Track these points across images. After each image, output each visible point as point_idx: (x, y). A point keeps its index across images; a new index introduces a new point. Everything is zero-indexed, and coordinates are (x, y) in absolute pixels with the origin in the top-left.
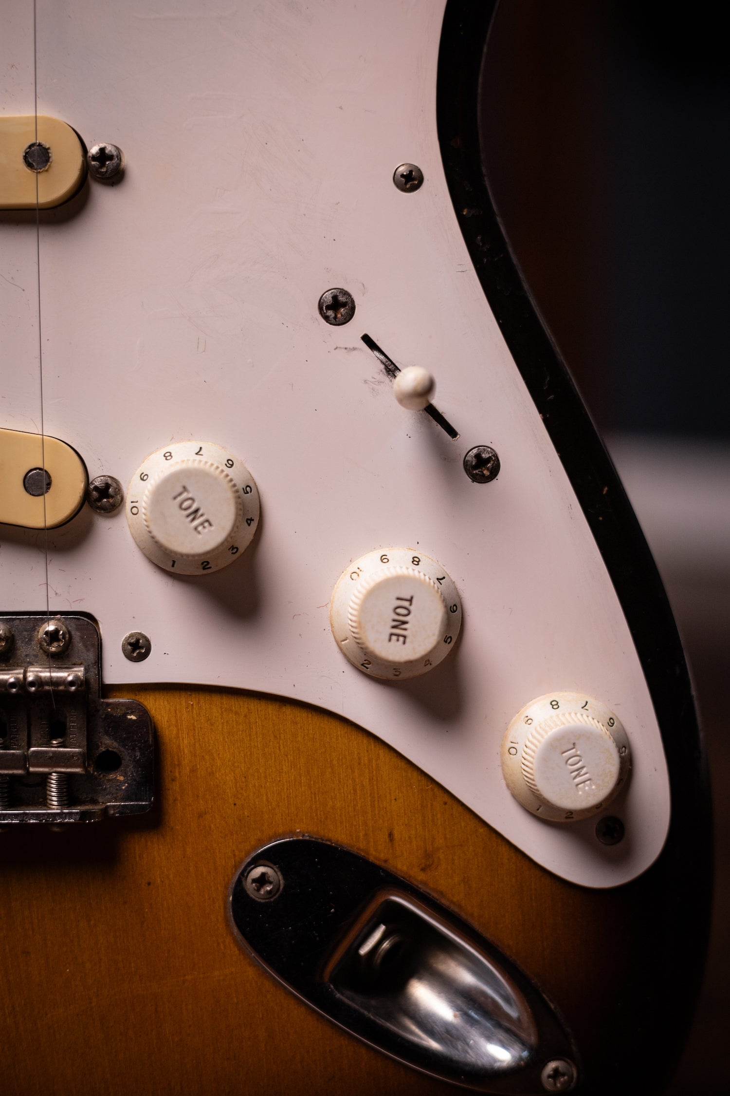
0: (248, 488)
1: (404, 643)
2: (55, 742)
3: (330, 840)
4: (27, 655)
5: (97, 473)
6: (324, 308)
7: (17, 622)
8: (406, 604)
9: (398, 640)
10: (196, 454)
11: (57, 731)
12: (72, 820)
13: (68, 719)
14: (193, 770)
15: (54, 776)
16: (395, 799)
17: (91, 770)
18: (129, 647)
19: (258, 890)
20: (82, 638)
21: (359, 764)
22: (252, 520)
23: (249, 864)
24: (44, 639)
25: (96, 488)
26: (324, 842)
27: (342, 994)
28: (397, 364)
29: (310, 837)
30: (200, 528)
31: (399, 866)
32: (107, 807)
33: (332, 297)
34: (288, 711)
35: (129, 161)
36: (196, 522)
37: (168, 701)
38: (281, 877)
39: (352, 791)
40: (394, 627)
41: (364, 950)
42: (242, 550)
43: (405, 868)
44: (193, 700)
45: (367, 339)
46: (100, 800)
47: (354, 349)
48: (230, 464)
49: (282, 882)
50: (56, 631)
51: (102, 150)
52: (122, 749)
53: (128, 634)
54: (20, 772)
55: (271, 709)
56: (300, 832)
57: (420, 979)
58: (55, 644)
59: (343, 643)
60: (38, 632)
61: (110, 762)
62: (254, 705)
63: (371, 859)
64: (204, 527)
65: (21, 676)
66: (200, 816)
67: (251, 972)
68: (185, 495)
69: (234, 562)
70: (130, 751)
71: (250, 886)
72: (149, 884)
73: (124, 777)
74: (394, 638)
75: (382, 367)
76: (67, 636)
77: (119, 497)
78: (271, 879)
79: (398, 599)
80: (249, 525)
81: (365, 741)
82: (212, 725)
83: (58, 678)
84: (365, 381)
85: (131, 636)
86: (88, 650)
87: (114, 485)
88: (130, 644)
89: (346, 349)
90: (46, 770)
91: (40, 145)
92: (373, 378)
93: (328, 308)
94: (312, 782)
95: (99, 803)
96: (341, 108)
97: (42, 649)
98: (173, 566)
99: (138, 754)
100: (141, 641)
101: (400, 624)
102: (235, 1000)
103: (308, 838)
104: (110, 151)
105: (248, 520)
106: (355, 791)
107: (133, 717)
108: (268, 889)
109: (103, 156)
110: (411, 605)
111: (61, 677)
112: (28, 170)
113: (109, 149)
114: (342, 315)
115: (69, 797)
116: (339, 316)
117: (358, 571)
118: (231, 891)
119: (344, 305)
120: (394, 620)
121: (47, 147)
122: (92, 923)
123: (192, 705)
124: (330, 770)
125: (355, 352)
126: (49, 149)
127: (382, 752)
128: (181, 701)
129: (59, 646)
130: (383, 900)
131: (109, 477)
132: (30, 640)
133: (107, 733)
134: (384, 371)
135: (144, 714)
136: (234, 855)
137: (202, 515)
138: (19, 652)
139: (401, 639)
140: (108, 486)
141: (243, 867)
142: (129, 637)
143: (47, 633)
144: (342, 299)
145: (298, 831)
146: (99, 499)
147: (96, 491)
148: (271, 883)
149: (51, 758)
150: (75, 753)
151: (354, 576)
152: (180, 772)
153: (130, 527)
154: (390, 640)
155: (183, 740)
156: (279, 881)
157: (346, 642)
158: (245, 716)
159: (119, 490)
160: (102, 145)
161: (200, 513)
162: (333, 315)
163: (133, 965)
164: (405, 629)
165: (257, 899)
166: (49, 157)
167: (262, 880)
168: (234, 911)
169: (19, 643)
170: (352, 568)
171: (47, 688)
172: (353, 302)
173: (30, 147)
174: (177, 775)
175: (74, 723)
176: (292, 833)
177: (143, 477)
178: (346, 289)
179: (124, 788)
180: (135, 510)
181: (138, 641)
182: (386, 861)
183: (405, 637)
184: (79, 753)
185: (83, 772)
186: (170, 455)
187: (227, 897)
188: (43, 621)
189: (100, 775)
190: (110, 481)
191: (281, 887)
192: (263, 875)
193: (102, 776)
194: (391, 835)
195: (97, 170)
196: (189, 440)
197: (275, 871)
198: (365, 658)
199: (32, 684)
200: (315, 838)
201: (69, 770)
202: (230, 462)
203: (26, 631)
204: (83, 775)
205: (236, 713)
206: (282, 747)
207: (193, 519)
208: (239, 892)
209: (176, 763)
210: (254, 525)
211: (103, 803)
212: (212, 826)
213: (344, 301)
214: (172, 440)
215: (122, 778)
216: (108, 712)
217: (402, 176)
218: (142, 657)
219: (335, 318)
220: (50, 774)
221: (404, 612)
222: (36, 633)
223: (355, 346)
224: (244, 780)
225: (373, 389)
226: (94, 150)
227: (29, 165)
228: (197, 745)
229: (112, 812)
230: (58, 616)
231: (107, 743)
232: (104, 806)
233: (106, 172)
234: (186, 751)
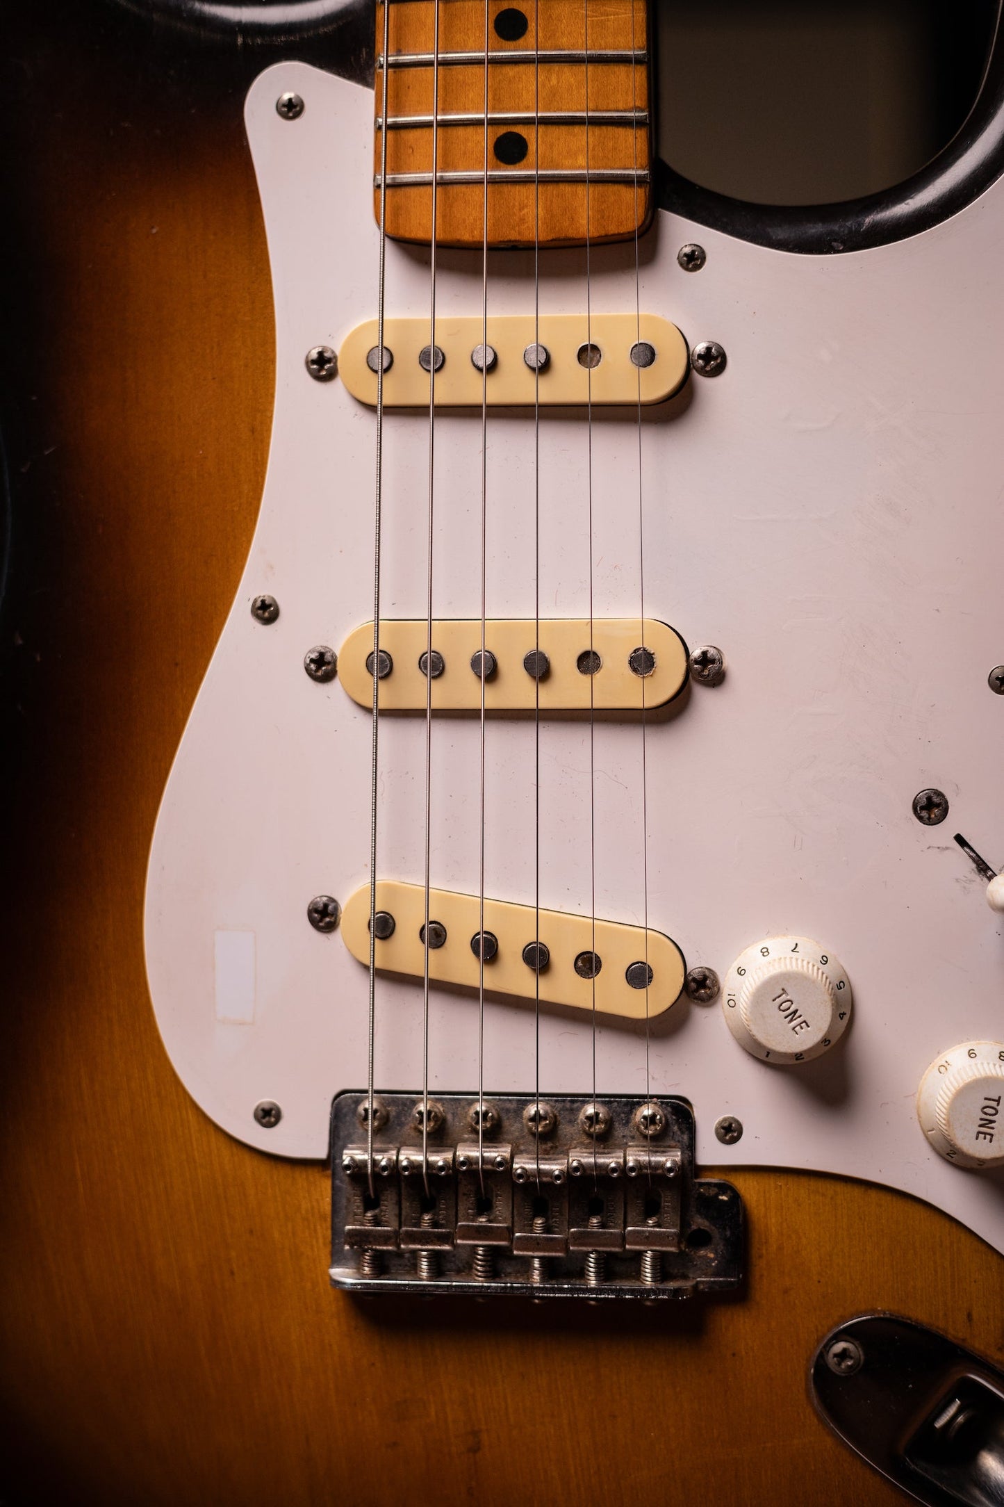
0: (842, 984)
1: (991, 1141)
2: (650, 1222)
3: (910, 1319)
4: (624, 1136)
5: (695, 964)
6: (918, 808)
7: (616, 1104)
8: (994, 1104)
9: (985, 1138)
10: (792, 951)
11: (652, 1209)
12: (665, 1297)
13: (663, 1199)
14: (780, 1248)
15: (649, 1254)
16: (975, 1282)
17: (683, 1247)
18: (722, 1131)
19: (839, 1364)
20: (677, 1121)
21: (941, 1246)
22: (844, 1014)
23: (831, 1339)
24: (642, 1122)
25: (694, 980)
26: (905, 1320)
27: (917, 1466)
28: (988, 864)
29: (891, 1315)
30: (798, 1028)
31: (977, 1345)
32: (698, 1282)
33: (926, 798)
34: (873, 1194)
35: (729, 663)
36: (794, 1023)
37: (757, 1181)
38: (861, 1353)
39: (933, 1272)
40: (981, 1126)
41: (939, 1424)
42: (833, 1042)
43: (982, 1348)
44: (781, 1181)
45: (960, 840)
46: (691, 1275)
47: (947, 848)
48: (824, 960)
49: (862, 1358)
50: (654, 1116)
51: (704, 653)
52: (714, 1228)
53: (721, 1118)
54: (617, 1250)
55: (857, 1192)
56: (881, 1310)
57: (991, 1450)
58: (652, 1127)
59: (929, 1133)
60: (635, 1115)
61: (700, 1239)
62: (840, 1187)
63: (950, 1337)
64: (802, 1028)
65: (621, 1160)
66: (786, 1291)
67: (829, 1441)
68: (784, 997)
69: (825, 1053)
70: (720, 1230)
71: (831, 1361)
72: (734, 1355)
73: (714, 1254)
74: (981, 1136)
75: (974, 866)
76: (663, 1119)
77: (716, 989)
78: (852, 1355)
79: (986, 1099)
80: (842, 1019)
81: (947, 1225)
82: (799, 1205)
83: (655, 1162)
84: (957, 880)
85: (725, 1120)
86: (683, 1133)
87: (712, 977)
88: (723, 1128)
89: (939, 848)
90: (642, 1248)
91: (644, 650)
92: (965, 877)
93: (922, 808)
94: (894, 1263)
95: (689, 1278)
96: (938, 610)
97: (638, 1131)
98: (767, 1056)
99: (728, 1233)
100: (733, 1125)
101: (987, 1123)
102: (813, 1468)
103: (888, 1316)
104: (712, 655)
105: (840, 1014)
106: (936, 1272)
107: (725, 1198)
108: (849, 1363)
109: (705, 659)
110: (998, 1105)
111: (659, 1162)
112: (633, 675)
113: (712, 652)
114: (936, 816)
115: (662, 1273)
116: (933, 816)
117: (946, 1064)
118: (812, 1363)
119: (938, 805)
120: (982, 1119)
121: (652, 652)
122: (678, 1389)
123: (781, 1186)
124: (912, 1251)
125: (947, 852)
126: (653, 654)
127: (963, 1236)
128: (771, 1182)
129: (656, 1129)
130: (959, 1377)
131: (706, 968)
132: (628, 1122)
133: (699, 1212)
134: (976, 870)
135: (736, 1197)
136: (817, 1330)
137: (800, 1016)
138: (616, 1133)
139: (988, 1137)
140: (705, 978)
141: (825, 1341)
142: (722, 1121)
143: (645, 1117)
144: (936, 800)
145: (879, 1308)
146: (697, 990)
147: (694, 982)
148: (851, 1358)
149: (647, 1237)
150: (671, 1232)
151: (942, 1069)
152: (767, 1250)
153: (726, 1018)
154: (977, 1138)
155: (771, 1219)
156: (860, 1356)
157: (933, 1132)
158: (832, 1198)
159: (716, 982)
160: (704, 649)
161: (797, 1015)
162: (927, 816)
163: (715, 1431)
164: (993, 1128)
165: (837, 1373)
166: (654, 663)
167: (844, 1355)
168: (815, 1383)
169: (617, 1124)
170: (940, 1060)
171: (645, 1171)
172: (946, 802)
173: (635, 652)
174: (764, 1252)
175: (668, 1202)
176: (873, 1311)
177: (741, 972)
178: (940, 789)
179: (713, 1264)
180: (732, 1003)
181: (730, 1125)
182: (964, 1340)
183: (991, 1135)
184: (675, 1233)
185: (677, 1251)
186: (767, 951)
187: (808, 1369)
188: (639, 1104)
189: (691, 1251)
190: (707, 973)
191: (862, 1362)
192: (845, 1350)
193: (692, 1253)
194: (969, 1316)
195: (700, 673)
196: (784, 935)
197: (856, 1347)
198: (950, 1148)
199: (632, 1169)
200: (896, 1316)
201: (664, 1249)
202: (825, 958)
203: (623, 1113)
204: (676, 1253)
205: (823, 1195)
206: (866, 1229)
207: (791, 1020)
208: (821, 1367)
209: (764, 1241)
210: (846, 1018)
211: (693, 1278)
212: (797, 1302)
213: (938, 802)
214: (769, 934)
215: (712, 1256)
216: (700, 1193)
217: (997, 678)
218: (734, 1140)
219: (929, 818)
220: (646, 1252)
221: (993, 1111)
222: (633, 1116)
223: (948, 846)
224: (828, 1258)
225: (965, 888)
226: (696, 653)
227: (635, 670)
228: (785, 1224)
229: (702, 1287)
230: (655, 1100)
231: (699, 1222)
232: (694, 1282)
233: (708, 675)
234: (773, 1230)
